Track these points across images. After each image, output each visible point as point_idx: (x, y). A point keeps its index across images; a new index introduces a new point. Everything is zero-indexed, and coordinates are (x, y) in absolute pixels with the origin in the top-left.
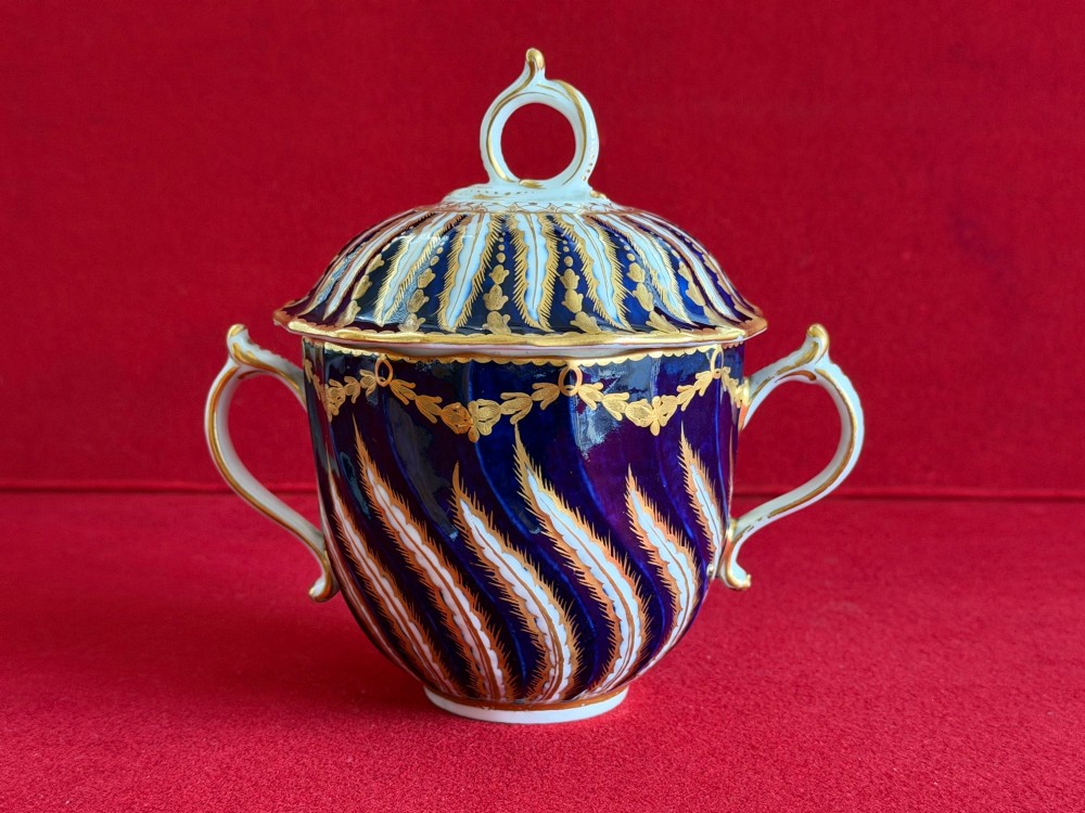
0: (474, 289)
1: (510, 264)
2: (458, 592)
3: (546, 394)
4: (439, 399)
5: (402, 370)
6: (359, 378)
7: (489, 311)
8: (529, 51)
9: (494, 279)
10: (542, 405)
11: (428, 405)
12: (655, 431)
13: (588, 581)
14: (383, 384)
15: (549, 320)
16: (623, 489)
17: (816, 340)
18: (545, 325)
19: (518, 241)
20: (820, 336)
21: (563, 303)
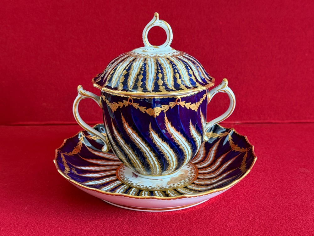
0: (154, 80)
1: (162, 73)
2: (150, 153)
3: (172, 105)
4: (146, 107)
5: (136, 101)
6: (123, 102)
7: (159, 86)
8: (155, 13)
9: (159, 77)
10: (171, 108)
11: (143, 109)
12: (196, 111)
13: (181, 147)
14: (131, 104)
15: (174, 87)
16: (189, 125)
17: (225, 82)
18: (173, 88)
19: (162, 66)
20: (226, 81)
21: (177, 82)
